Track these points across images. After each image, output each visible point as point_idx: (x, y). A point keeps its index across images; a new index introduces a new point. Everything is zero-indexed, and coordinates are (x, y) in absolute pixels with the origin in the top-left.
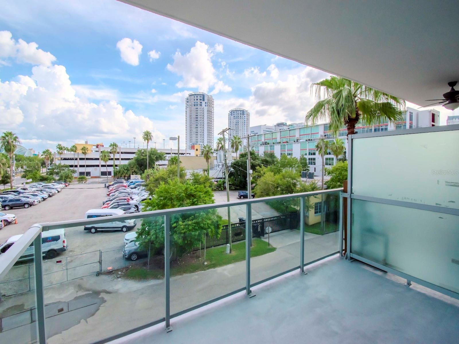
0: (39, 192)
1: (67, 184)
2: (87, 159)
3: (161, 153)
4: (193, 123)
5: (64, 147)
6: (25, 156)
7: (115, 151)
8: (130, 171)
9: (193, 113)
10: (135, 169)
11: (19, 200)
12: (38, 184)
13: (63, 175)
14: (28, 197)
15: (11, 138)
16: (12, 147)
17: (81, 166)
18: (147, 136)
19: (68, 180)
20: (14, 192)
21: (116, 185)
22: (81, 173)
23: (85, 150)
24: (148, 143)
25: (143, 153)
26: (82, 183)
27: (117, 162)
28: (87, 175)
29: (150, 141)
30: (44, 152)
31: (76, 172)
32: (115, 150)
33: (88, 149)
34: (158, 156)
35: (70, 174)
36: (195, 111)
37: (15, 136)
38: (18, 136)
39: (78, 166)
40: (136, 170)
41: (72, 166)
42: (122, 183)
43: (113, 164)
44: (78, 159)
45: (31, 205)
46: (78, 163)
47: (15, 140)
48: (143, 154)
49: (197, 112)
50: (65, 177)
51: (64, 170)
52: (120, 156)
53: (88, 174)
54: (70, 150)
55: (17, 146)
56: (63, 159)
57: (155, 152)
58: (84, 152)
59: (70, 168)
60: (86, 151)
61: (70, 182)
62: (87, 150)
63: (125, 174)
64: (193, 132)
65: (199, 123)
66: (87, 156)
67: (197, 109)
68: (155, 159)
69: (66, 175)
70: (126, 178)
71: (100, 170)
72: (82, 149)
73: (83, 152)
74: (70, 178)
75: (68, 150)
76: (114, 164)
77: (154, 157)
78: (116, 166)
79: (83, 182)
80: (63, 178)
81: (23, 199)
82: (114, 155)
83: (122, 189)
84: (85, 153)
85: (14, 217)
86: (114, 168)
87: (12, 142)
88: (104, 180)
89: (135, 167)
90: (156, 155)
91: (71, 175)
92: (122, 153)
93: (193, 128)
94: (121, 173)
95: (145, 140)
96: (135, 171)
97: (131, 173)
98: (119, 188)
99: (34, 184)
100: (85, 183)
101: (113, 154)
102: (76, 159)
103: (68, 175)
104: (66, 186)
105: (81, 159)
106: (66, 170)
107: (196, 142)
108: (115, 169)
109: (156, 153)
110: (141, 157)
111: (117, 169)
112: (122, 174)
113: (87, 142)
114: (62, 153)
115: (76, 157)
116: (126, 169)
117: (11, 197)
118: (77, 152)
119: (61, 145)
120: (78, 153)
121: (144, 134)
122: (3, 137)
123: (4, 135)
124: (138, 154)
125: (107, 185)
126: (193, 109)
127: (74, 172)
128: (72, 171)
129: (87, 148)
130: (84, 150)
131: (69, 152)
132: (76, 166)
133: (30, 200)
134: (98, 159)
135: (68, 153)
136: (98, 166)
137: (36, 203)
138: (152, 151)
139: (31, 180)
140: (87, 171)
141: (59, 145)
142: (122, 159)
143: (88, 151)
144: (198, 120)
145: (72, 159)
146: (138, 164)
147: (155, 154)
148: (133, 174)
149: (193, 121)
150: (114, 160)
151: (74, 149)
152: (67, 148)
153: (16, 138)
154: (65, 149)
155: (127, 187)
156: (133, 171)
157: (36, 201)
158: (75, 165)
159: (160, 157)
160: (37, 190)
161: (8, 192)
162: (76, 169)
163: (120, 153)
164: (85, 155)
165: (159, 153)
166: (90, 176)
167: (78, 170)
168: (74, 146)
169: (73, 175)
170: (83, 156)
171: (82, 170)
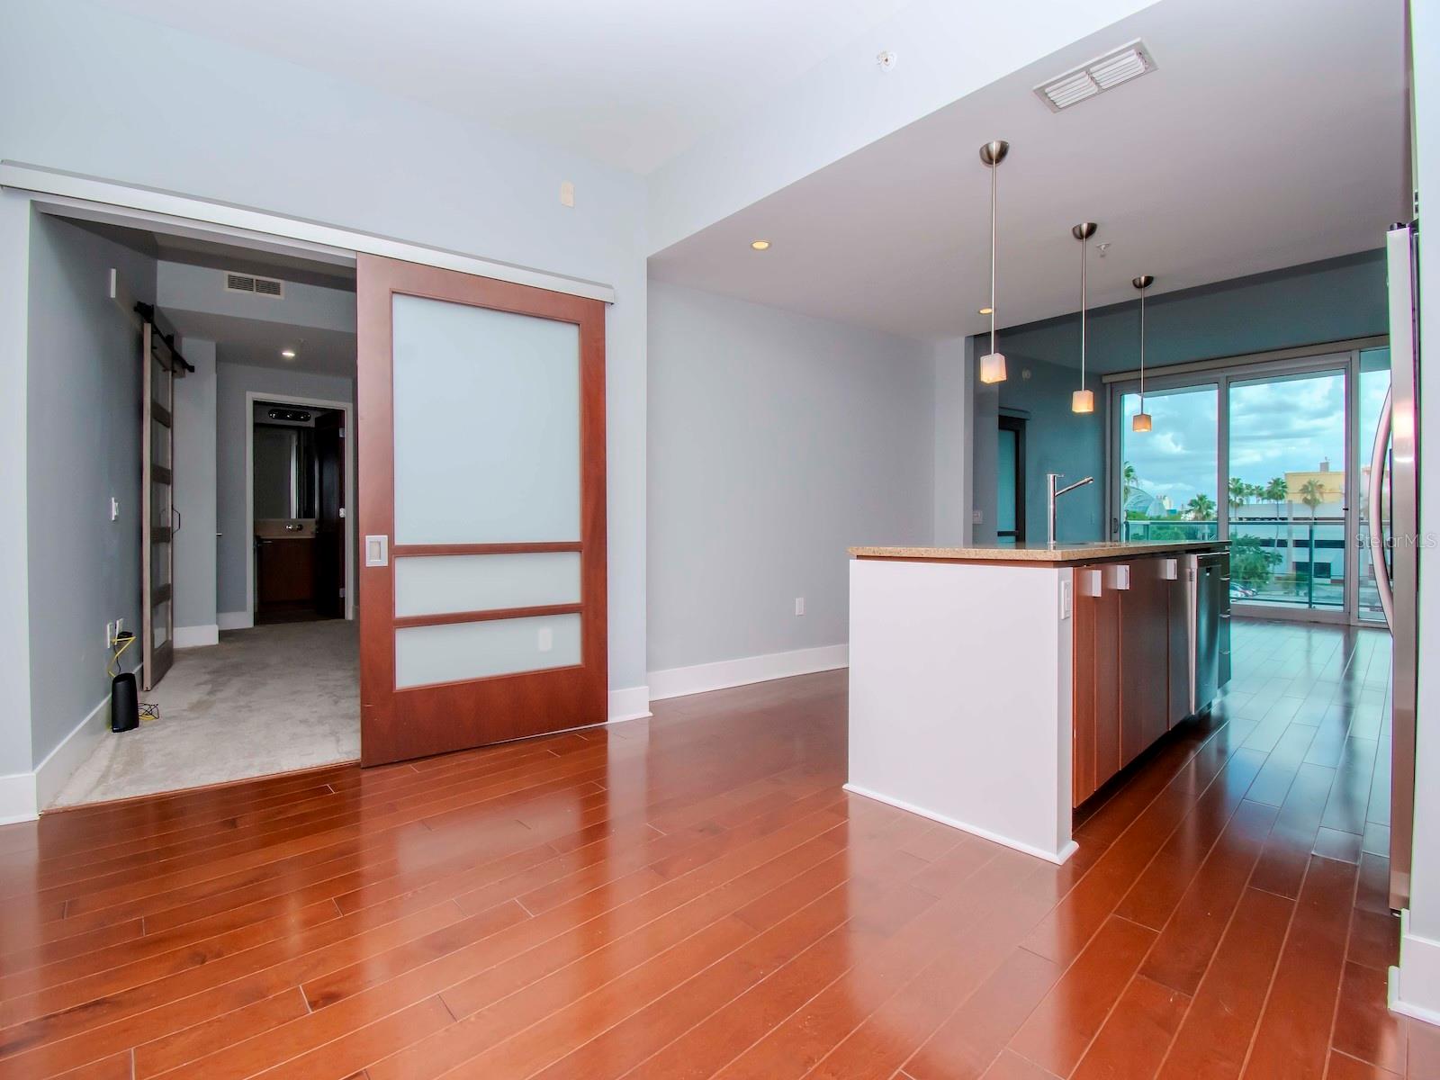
1: (1249, 593)
2: (1319, 521)
5: (1249, 487)
13: (1241, 567)
17: (1301, 543)
19: (1254, 581)
22: (1302, 567)
23: (1312, 493)
28: (1319, 575)
30: (1192, 503)
31: (1280, 561)
33: (1322, 490)
35: (1258, 565)
37: (1127, 466)
38: (1134, 466)
39: (1290, 544)
41: (1268, 543)
44: (1290, 521)
46: (1290, 533)
47: (1128, 476)
50: (1245, 572)
51: (1244, 551)
53: (1323, 569)
54: (1266, 496)
55: (1131, 490)
56: (1246, 523)
58: (1309, 497)
59: (1262, 548)
60: (1318, 496)
61: (1258, 587)
62: (1321, 493)
66: (1320, 513)
69: (1248, 567)
72: (1305, 490)
73: (1306, 501)
74: (1260, 577)
75: (1260, 495)
80: (1241, 575)
84: (1312, 503)
91: (1263, 567)
102: (1284, 521)
103: (1256, 567)
106: (1250, 552)
113: (1327, 463)
114: (1242, 505)
115: (1284, 515)
118: (1288, 498)
119: (1241, 483)
127: (1274, 559)
128: (1267, 558)
131: (1266, 502)
132: (1282, 543)
135: (1260, 503)
140: (1319, 560)
141: (1234, 481)
143: (1324, 495)
145: (1270, 522)
151: (1276, 491)
152: (1257, 488)
154: (1251, 494)
158: (1279, 540)
162: (1282, 551)
164: (1313, 507)
166: (1329, 577)
167: (1289, 555)
168: (1277, 482)
169: (1270, 568)
170: (1304, 513)
171: (1303, 555)
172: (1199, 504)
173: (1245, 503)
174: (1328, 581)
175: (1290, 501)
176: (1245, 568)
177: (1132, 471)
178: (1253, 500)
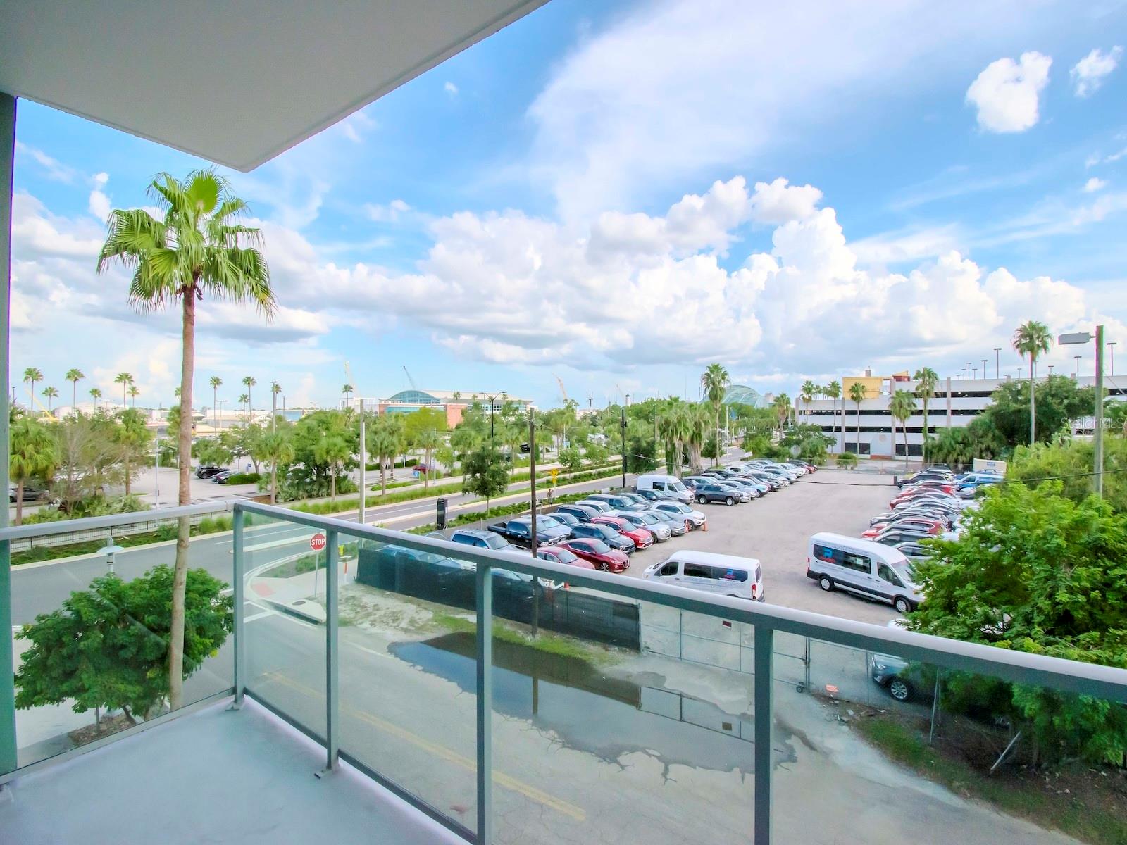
0: (755, 479)
1: (812, 469)
2: (863, 413)
3: (1087, 391)
5: (817, 387)
6: (755, 407)
7: (928, 392)
8: (974, 446)
10: (987, 441)
11: (718, 489)
12: (761, 463)
13: (808, 448)
14: (735, 486)
15: (718, 375)
16: (719, 392)
17: (851, 429)
18: (1031, 338)
19: (816, 459)
20: (719, 473)
21: (921, 482)
22: (850, 447)
23: (857, 390)
24: (1033, 359)
25: (1019, 392)
26: (846, 468)
27: (933, 421)
28: (862, 452)
29: (1041, 353)
30: (778, 400)
31: (835, 443)
32: (928, 388)
33: (864, 390)
34: (1076, 401)
35: (820, 447)
37: (723, 371)
38: (728, 371)
39: (843, 429)
40: (993, 445)
41: (829, 429)
42: (941, 478)
43: (922, 426)
44: (843, 413)
45: (736, 501)
46: (843, 422)
47: (723, 378)
48: (1020, 398)
50: (811, 452)
51: (810, 436)
52: (949, 403)
53: (865, 448)
56: (814, 414)
57: (1065, 389)
58: (855, 395)
59: (824, 433)
60: (861, 393)
61: (820, 464)
62: (863, 392)
63: (958, 455)
66: (863, 407)
68: (1065, 411)
69: (812, 449)
70: (960, 466)
71: (893, 440)
72: (854, 389)
73: (853, 397)
74: (820, 456)
75: (826, 393)
76: (926, 425)
77: (1061, 403)
78: (932, 430)
79: (849, 468)
80: (808, 455)
81: (726, 489)
82: (925, 402)
83: (934, 495)
84: (857, 399)
85: (702, 519)
86: (925, 436)
87: (719, 382)
88: (899, 467)
89: (990, 435)
90: (1066, 398)
91: (823, 448)
92: (954, 395)
94: (945, 451)
95: (1022, 352)
96: (988, 449)
97: (977, 454)
98: (926, 491)
99: (755, 461)
100: (852, 468)
101: (922, 399)
102: (839, 414)
103: (817, 448)
104: (810, 472)
105: (849, 413)
106: (815, 436)
108: (930, 441)
109: (1067, 392)
110: (1011, 404)
111: (933, 439)
112: (947, 456)
113: (870, 371)
114: (812, 401)
115: (839, 408)
116: (960, 439)
117: (711, 481)
118: (841, 396)
119: (812, 384)
121: (1019, 334)
122: (707, 374)
123: (708, 371)
124: (1002, 397)
125: (900, 479)
127: (832, 442)
128: (826, 441)
129: (863, 387)
130: (857, 392)
131: (828, 398)
132: (838, 429)
133: (735, 492)
134: (888, 413)
136: (888, 430)
137: (745, 499)
138: (1051, 387)
139: (750, 454)
140: (862, 441)
141: (807, 382)
142: (955, 413)
145: (831, 413)
146: (1001, 428)
147: (1065, 394)
148: (984, 455)
150: (927, 414)
151: (833, 391)
152: (821, 387)
153: (725, 374)
154: (820, 392)
155: (954, 492)
156: (984, 447)
157: (745, 494)
158: (835, 427)
159: (1083, 405)
160: (754, 475)
161: (710, 472)
162: (838, 434)
163: (949, 395)
164: (858, 402)
165: (1080, 391)
166: (869, 453)
167: (843, 438)
168: (834, 385)
169: (829, 449)
170: (853, 407)
171: (852, 438)
172: (782, 400)
173: (813, 399)
174: (868, 456)
175: (843, 398)
176: (811, 449)
177: (726, 374)
178: (821, 397)
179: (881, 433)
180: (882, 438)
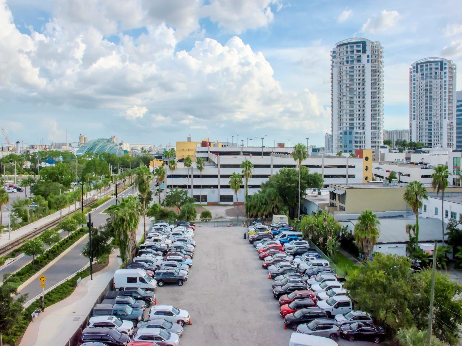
2: (203, 176)
3: (315, 176)
4: (345, 94)
9: (345, 77)
17: (196, 187)
22: (196, 197)
28: (202, 201)
36: (348, 72)
39: (192, 187)
40: (278, 205)
41: (185, 187)
44: (192, 176)
46: (192, 182)
49: (352, 74)
53: (205, 198)
57: (307, 175)
58: (199, 166)
60: (202, 165)
64: (344, 111)
65: (355, 93)
66: (204, 173)
67: (352, 69)
71: (219, 192)
72: (197, 162)
73: (198, 167)
82: (247, 180)
84: (200, 168)
89: (277, 199)
93: (345, 103)
102: (190, 176)
105: (196, 176)
107: (350, 128)
115: (190, 173)
120: (192, 167)
126: (345, 68)
130: (200, 163)
132: (190, 187)
134: (216, 176)
136: (216, 187)
138: (302, 173)
140: (203, 194)
144: (355, 89)
145: (186, 177)
146: (282, 195)
149: (345, 90)
151: (188, 161)
156: (274, 206)
162: (190, 190)
164: (201, 170)
167: (192, 193)
168: (188, 157)
170: (198, 173)
171: (197, 192)
174: (205, 203)
179: (212, 189)
180: (213, 192)
